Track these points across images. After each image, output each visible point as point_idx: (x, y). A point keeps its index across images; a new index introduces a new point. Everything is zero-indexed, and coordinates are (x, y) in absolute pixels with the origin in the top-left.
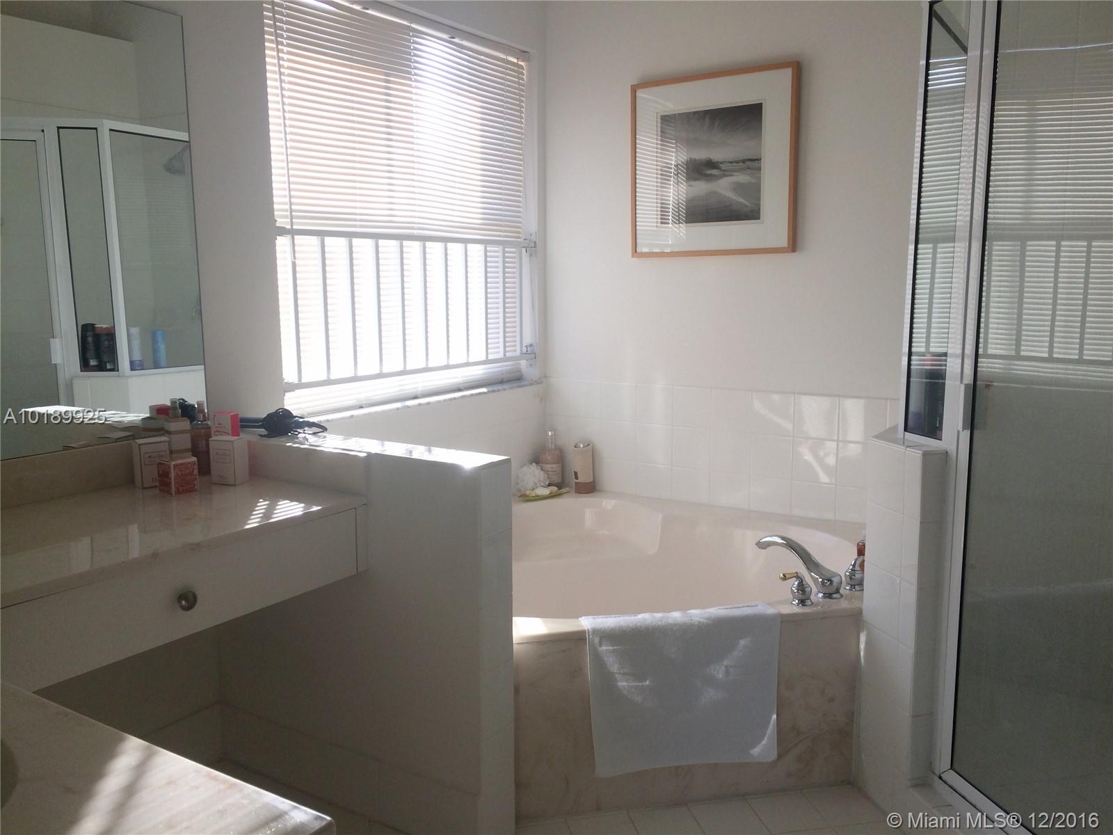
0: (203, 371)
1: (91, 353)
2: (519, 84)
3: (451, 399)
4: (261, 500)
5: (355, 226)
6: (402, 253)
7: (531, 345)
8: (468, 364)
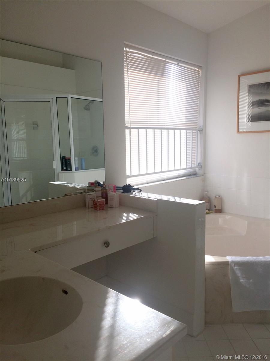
0: (104, 170)
1: (64, 165)
2: (199, 77)
3: (175, 181)
4: (124, 213)
5: (147, 125)
6: (161, 133)
7: (200, 163)
8: (180, 169)
